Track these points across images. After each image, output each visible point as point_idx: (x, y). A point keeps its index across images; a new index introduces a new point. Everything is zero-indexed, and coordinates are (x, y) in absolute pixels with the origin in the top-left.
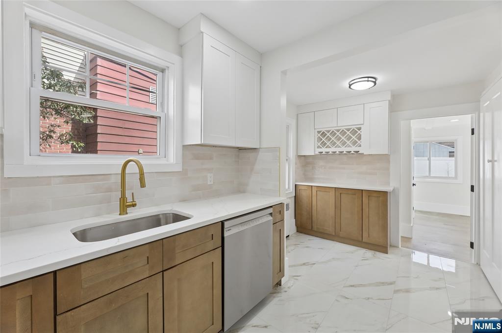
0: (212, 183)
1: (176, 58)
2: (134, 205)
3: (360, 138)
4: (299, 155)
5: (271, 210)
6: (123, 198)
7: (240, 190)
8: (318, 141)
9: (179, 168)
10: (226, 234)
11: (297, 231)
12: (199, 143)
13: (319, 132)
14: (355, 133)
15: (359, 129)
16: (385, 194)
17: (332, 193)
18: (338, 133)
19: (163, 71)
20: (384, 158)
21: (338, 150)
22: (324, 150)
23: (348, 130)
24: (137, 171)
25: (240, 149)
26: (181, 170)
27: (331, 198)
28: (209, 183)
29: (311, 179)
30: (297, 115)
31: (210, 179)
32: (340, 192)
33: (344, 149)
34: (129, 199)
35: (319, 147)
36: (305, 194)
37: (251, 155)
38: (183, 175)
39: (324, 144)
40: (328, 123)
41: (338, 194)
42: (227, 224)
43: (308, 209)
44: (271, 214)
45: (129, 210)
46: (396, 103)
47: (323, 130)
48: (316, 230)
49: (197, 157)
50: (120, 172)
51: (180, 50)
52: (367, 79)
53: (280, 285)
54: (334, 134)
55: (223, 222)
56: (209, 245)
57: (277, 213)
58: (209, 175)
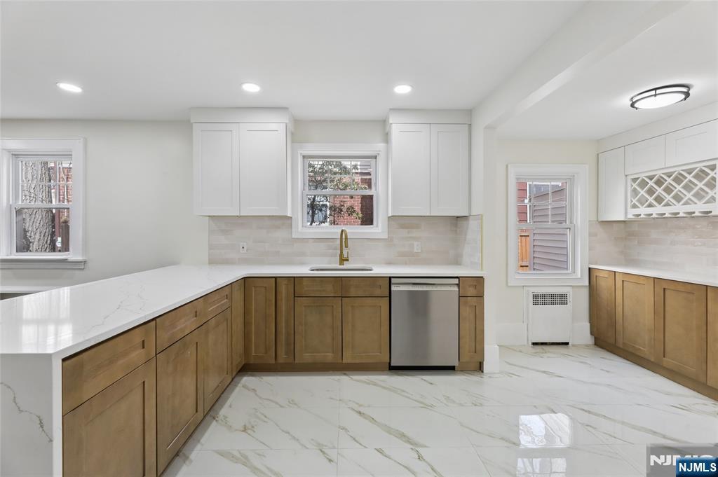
0: (420, 251)
2: (348, 260)
4: (600, 219)
5: (456, 281)
6: (341, 255)
8: (632, 196)
9: (385, 236)
11: (595, 344)
13: (634, 180)
15: (712, 169)
17: (648, 287)
18: (669, 180)
19: (376, 157)
22: (643, 211)
26: (387, 237)
27: (647, 296)
28: (415, 251)
30: (598, 155)
31: (417, 247)
32: (663, 287)
34: (345, 256)
35: (633, 206)
36: (604, 284)
38: (389, 241)
39: (643, 201)
41: (660, 290)
42: (397, 281)
43: (609, 309)
45: (345, 262)
47: (642, 176)
48: (621, 346)
49: (403, 227)
50: (339, 237)
51: (387, 138)
52: (653, 92)
53: (483, 372)
54: (659, 182)
55: (390, 278)
56: (377, 292)
57: (470, 286)
58: (416, 243)
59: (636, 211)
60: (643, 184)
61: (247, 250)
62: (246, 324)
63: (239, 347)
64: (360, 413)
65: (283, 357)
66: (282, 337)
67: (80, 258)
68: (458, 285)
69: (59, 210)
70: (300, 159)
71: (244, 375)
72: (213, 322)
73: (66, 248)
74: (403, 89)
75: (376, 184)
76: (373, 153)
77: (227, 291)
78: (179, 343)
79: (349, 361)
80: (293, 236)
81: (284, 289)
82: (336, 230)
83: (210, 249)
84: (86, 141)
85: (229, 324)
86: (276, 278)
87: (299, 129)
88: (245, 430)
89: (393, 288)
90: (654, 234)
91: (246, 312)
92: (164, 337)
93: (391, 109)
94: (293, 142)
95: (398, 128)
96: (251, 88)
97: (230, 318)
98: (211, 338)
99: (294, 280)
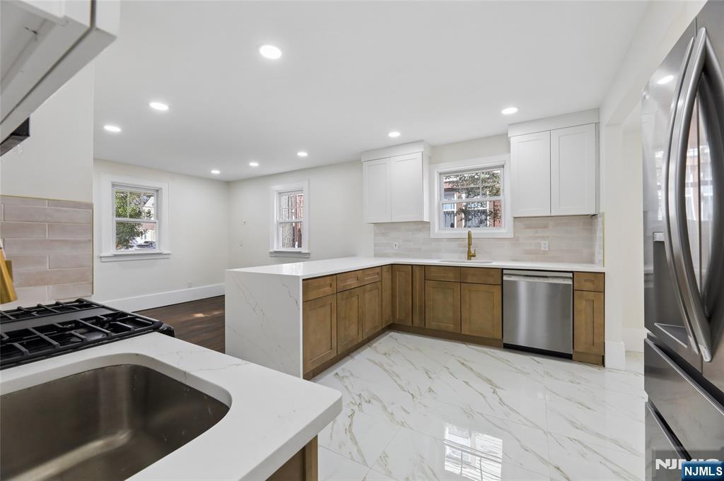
0: (547, 249)
2: (475, 256)
5: (571, 275)
6: (469, 251)
9: (511, 236)
19: (503, 166)
31: (544, 246)
38: (515, 240)
45: (472, 258)
49: (528, 227)
50: (467, 237)
53: (604, 366)
55: (503, 269)
56: (491, 280)
57: (586, 281)
58: (542, 242)
61: (399, 247)
62: (393, 296)
63: (388, 311)
64: (463, 364)
65: (417, 323)
66: (417, 309)
67: (306, 251)
68: (573, 279)
69: (296, 223)
70: (436, 176)
71: (391, 331)
72: (368, 287)
73: (300, 246)
74: (510, 111)
75: (503, 190)
76: (502, 163)
77: (378, 270)
78: (348, 292)
79: (467, 333)
80: (431, 237)
81: (417, 273)
82: (466, 231)
83: (375, 246)
84: (309, 180)
85: (380, 292)
86: (412, 265)
87: (434, 153)
88: (385, 354)
89: (505, 278)
91: (393, 289)
92: (341, 285)
93: (509, 125)
94: (430, 163)
95: (518, 139)
96: (394, 135)
97: (380, 288)
98: (367, 296)
99: (424, 267)
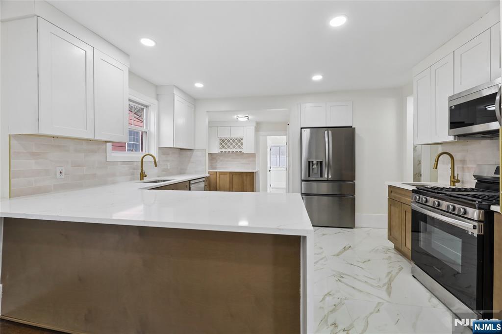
1: (156, 102)
2: (146, 176)
3: (242, 145)
4: (210, 153)
5: (204, 179)
6: (142, 173)
7: (181, 173)
8: (220, 145)
10: (191, 186)
12: (172, 147)
13: (220, 139)
14: (240, 141)
15: (242, 139)
16: (253, 173)
17: (228, 175)
18: (231, 141)
19: (147, 107)
20: (253, 155)
21: (231, 150)
22: (223, 150)
23: (236, 139)
24: (153, 160)
25: (181, 149)
27: (227, 178)
28: (168, 168)
29: (215, 168)
32: (232, 174)
33: (234, 150)
35: (220, 148)
36: (212, 177)
37: (189, 153)
38: (159, 162)
39: (223, 147)
40: (226, 135)
41: (231, 176)
42: (192, 182)
44: (204, 181)
46: (258, 126)
47: (223, 138)
51: (157, 97)
54: (229, 141)
58: (168, 163)
59: (221, 150)
60: (223, 141)
61: (65, 175)
80: (107, 160)
90: (221, 158)
95: (177, 98)
